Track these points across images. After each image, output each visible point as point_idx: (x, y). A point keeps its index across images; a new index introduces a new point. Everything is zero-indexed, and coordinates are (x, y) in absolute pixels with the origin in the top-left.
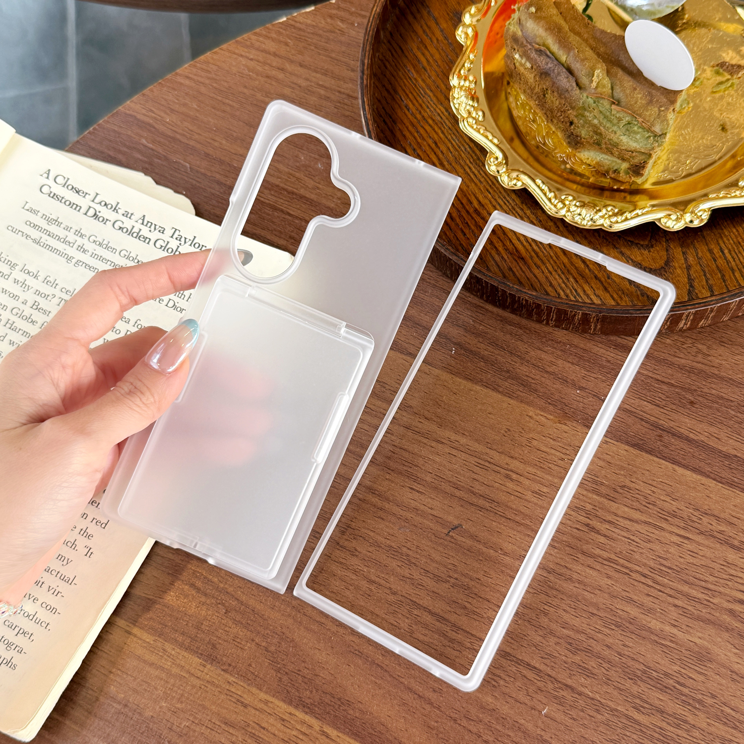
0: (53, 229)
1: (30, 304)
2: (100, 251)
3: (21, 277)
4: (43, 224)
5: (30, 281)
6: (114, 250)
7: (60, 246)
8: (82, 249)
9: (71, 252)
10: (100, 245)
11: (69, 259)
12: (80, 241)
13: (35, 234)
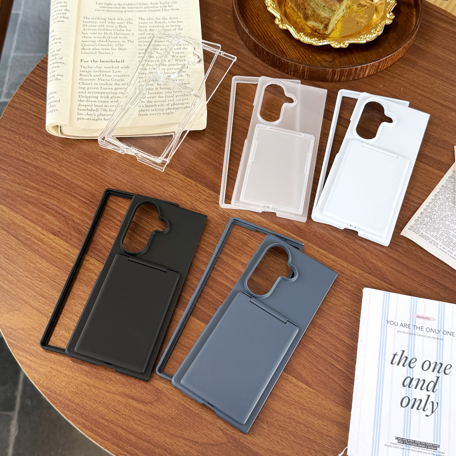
0: (110, 6)
1: (118, 26)
2: (130, 6)
3: (110, 21)
4: (106, 6)
5: (113, 21)
6: (135, 5)
7: (117, 10)
8: (123, 8)
9: (121, 9)
10: (129, 5)
11: (122, 12)
12: (121, 6)
13: (105, 9)
